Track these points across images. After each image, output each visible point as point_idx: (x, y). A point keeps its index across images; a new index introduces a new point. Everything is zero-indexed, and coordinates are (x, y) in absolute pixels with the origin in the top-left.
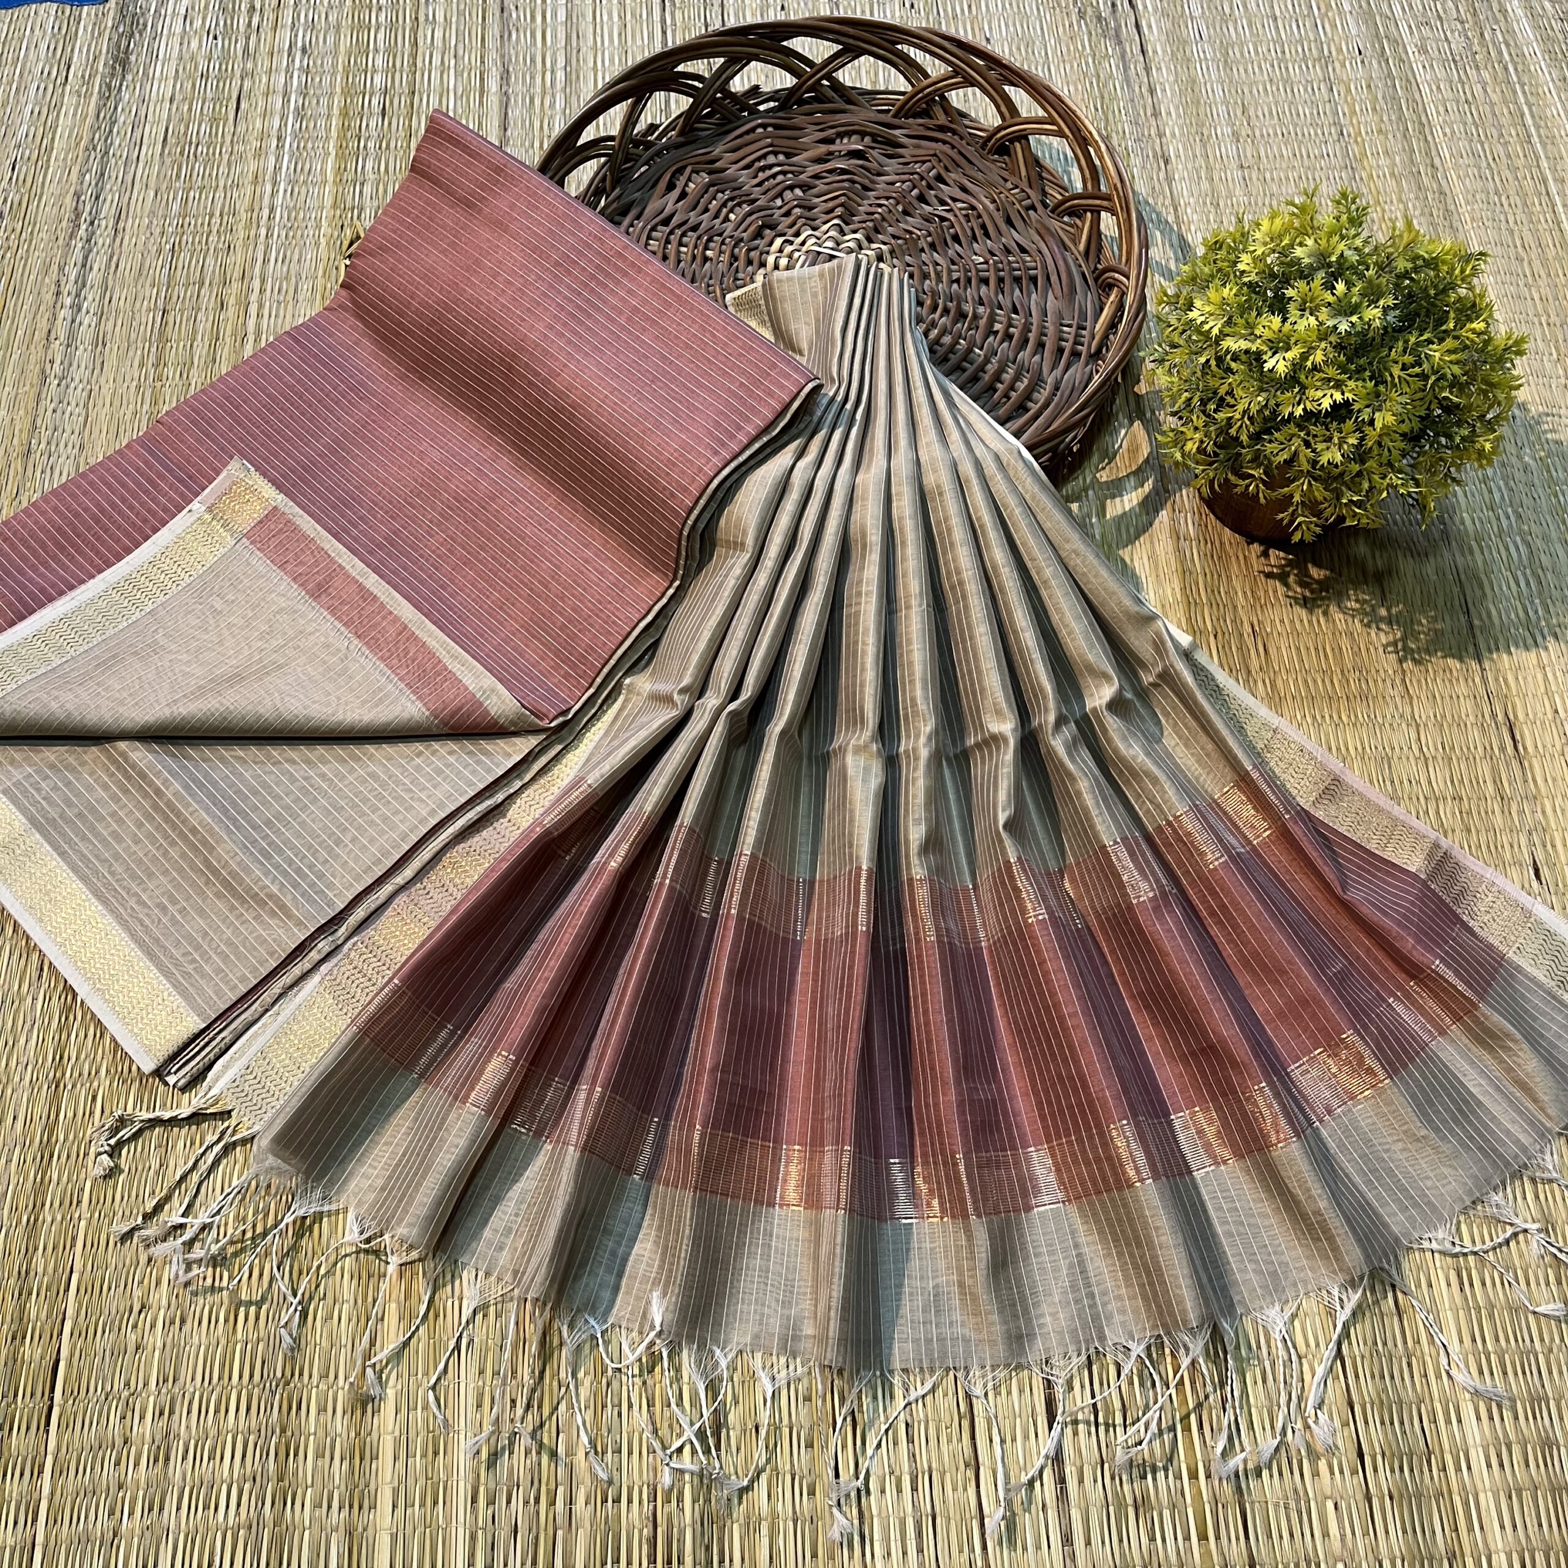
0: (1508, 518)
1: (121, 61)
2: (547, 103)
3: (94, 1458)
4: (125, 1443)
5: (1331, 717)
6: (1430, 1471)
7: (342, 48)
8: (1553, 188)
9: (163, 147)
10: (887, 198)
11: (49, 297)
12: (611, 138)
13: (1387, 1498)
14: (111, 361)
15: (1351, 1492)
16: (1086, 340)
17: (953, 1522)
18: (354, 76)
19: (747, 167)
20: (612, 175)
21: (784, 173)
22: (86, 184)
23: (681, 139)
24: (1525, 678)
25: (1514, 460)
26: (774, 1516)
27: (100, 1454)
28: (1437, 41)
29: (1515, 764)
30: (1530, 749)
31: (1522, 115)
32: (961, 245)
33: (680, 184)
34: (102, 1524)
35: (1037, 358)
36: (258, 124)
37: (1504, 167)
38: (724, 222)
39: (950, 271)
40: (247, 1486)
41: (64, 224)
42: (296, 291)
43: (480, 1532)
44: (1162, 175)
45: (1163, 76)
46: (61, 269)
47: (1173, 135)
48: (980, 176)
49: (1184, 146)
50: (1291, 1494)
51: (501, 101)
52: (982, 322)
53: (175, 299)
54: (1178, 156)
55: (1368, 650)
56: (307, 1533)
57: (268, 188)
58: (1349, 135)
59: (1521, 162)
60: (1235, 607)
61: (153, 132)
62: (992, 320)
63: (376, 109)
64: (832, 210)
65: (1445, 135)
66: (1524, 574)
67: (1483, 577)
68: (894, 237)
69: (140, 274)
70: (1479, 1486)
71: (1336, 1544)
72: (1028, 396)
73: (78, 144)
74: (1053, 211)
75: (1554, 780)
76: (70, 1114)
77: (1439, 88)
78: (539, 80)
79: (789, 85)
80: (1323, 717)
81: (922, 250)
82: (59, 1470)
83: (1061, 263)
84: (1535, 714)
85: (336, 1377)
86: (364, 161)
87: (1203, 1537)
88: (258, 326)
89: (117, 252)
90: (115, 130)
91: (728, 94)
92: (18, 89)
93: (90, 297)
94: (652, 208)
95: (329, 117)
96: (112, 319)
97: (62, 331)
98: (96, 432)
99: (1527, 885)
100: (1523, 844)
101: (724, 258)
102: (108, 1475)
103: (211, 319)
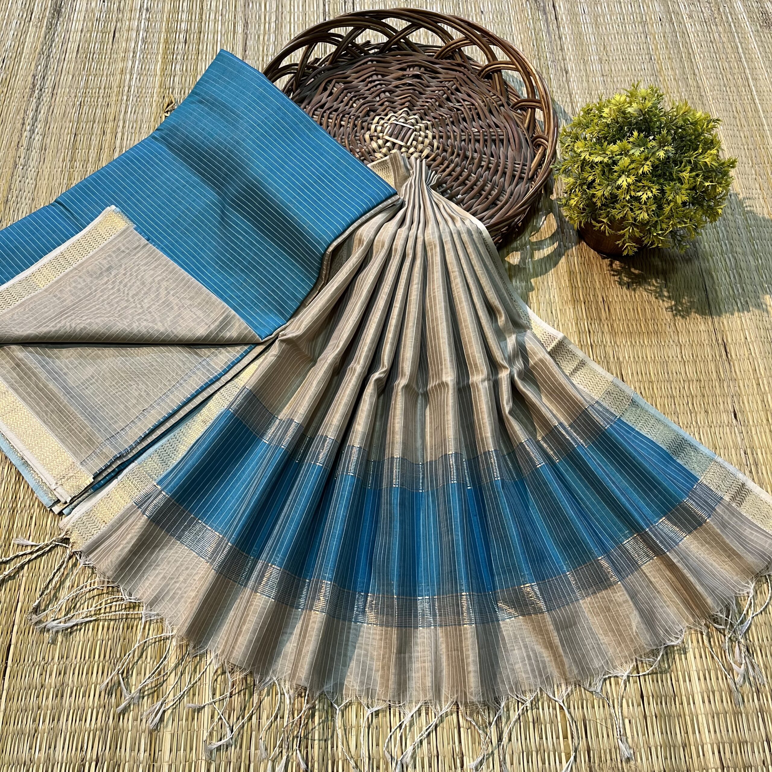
0: (726, 245)
1: (57, 11)
2: (266, 38)
3: (27, 693)
4: (42, 687)
5: (640, 342)
6: (675, 704)
7: (166, 10)
8: (751, 84)
9: (77, 54)
10: (431, 99)
11: (19, 126)
12: (296, 65)
13: (654, 717)
14: (49, 158)
15: (637, 715)
16: (526, 172)
17: (445, 730)
18: (172, 23)
19: (363, 81)
20: (296, 83)
21: (381, 84)
22: (39, 70)
23: (331, 66)
24: (732, 323)
25: (730, 217)
26: (359, 726)
27: (30, 691)
28: (697, 12)
29: (726, 364)
30: (734, 357)
31: (737, 48)
32: (466, 123)
33: (329, 88)
34: (30, 726)
35: (502, 179)
36: (124, 45)
37: (728, 73)
38: (350, 108)
39: (461, 135)
40: (101, 710)
41: (27, 90)
42: (140, 128)
43: (215, 732)
44: (564, 79)
45: (566, 30)
46: (25, 112)
47: (570, 60)
48: (477, 89)
49: (575, 65)
50: (608, 716)
51: (243, 37)
52: (476, 161)
53: (81, 128)
54: (572, 70)
55: (658, 309)
56: (130, 733)
57: (128, 76)
58: (655, 60)
59: (736, 71)
60: (595, 289)
61: (72, 46)
62: (481, 160)
63: (182, 40)
64: (404, 104)
65: (700, 58)
66: (733, 273)
67: (713, 273)
68: (435, 118)
69: (64, 116)
70: (699, 712)
72: (497, 198)
73: (35, 51)
74: (512, 107)
75: (744, 371)
76: (19, 525)
77: (698, 35)
78: (262, 28)
79: (385, 41)
80: (636, 342)
81: (448, 125)
82: (9, 698)
83: (515, 134)
84: (736, 340)
85: (146, 658)
86: (176, 65)
87: (565, 737)
88: (121, 143)
89: (53, 105)
90: (53, 45)
91: (354, 45)
92: (6, 24)
93: (39, 126)
94: (316, 99)
95: (159, 43)
96: (50, 138)
97: (25, 142)
98: (40, 193)
99: (730, 422)
100: (729, 402)
101: (350, 125)
102: (33, 702)
103: (98, 139)
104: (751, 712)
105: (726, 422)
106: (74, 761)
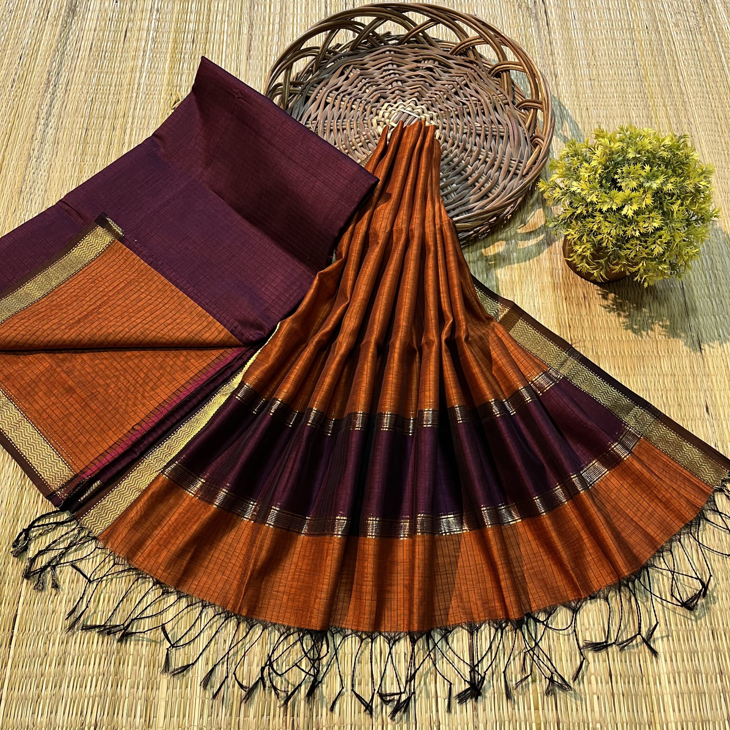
1: (72, 10)
2: (270, 39)
3: (31, 661)
4: (45, 655)
5: (618, 337)
6: (643, 684)
7: (175, 10)
9: (90, 52)
10: (440, 91)
11: (33, 120)
12: (318, 48)
13: (621, 695)
14: (61, 151)
15: (605, 692)
16: (521, 168)
18: (181, 24)
19: (379, 69)
20: (316, 65)
21: (395, 74)
22: (53, 67)
23: (350, 53)
27: (34, 659)
28: (683, 21)
29: (700, 359)
30: (708, 353)
31: (721, 57)
32: (470, 116)
33: (346, 73)
34: (33, 692)
35: (497, 173)
36: (135, 44)
37: (711, 81)
38: (363, 93)
39: (463, 128)
40: (100, 678)
41: (42, 85)
42: (148, 124)
43: (206, 700)
44: (554, 83)
45: (557, 36)
46: (40, 106)
47: (560, 64)
48: (485, 86)
49: (564, 69)
51: (248, 38)
52: (474, 154)
53: (92, 124)
54: (562, 74)
56: (127, 700)
57: (138, 74)
58: (641, 65)
59: (719, 79)
60: (576, 286)
61: (85, 44)
62: (479, 153)
63: (190, 40)
64: (413, 94)
65: (685, 65)
66: (709, 273)
68: (441, 110)
69: (76, 111)
70: (665, 691)
71: (597, 715)
72: (490, 190)
73: (51, 48)
74: (517, 107)
75: (717, 367)
76: (27, 502)
77: (683, 43)
78: (266, 29)
80: (614, 337)
81: (452, 117)
82: (15, 666)
83: (516, 131)
84: (710, 337)
86: (183, 64)
87: (537, 708)
88: (130, 138)
89: (66, 100)
90: (68, 43)
91: (375, 34)
92: (24, 21)
93: (53, 120)
94: (332, 82)
95: (168, 42)
96: (62, 132)
97: (38, 135)
98: (52, 185)
99: (702, 415)
100: (702, 396)
101: (361, 109)
102: (37, 669)
103: (108, 134)
104: (714, 692)
105: (698, 416)
106: (74, 725)
